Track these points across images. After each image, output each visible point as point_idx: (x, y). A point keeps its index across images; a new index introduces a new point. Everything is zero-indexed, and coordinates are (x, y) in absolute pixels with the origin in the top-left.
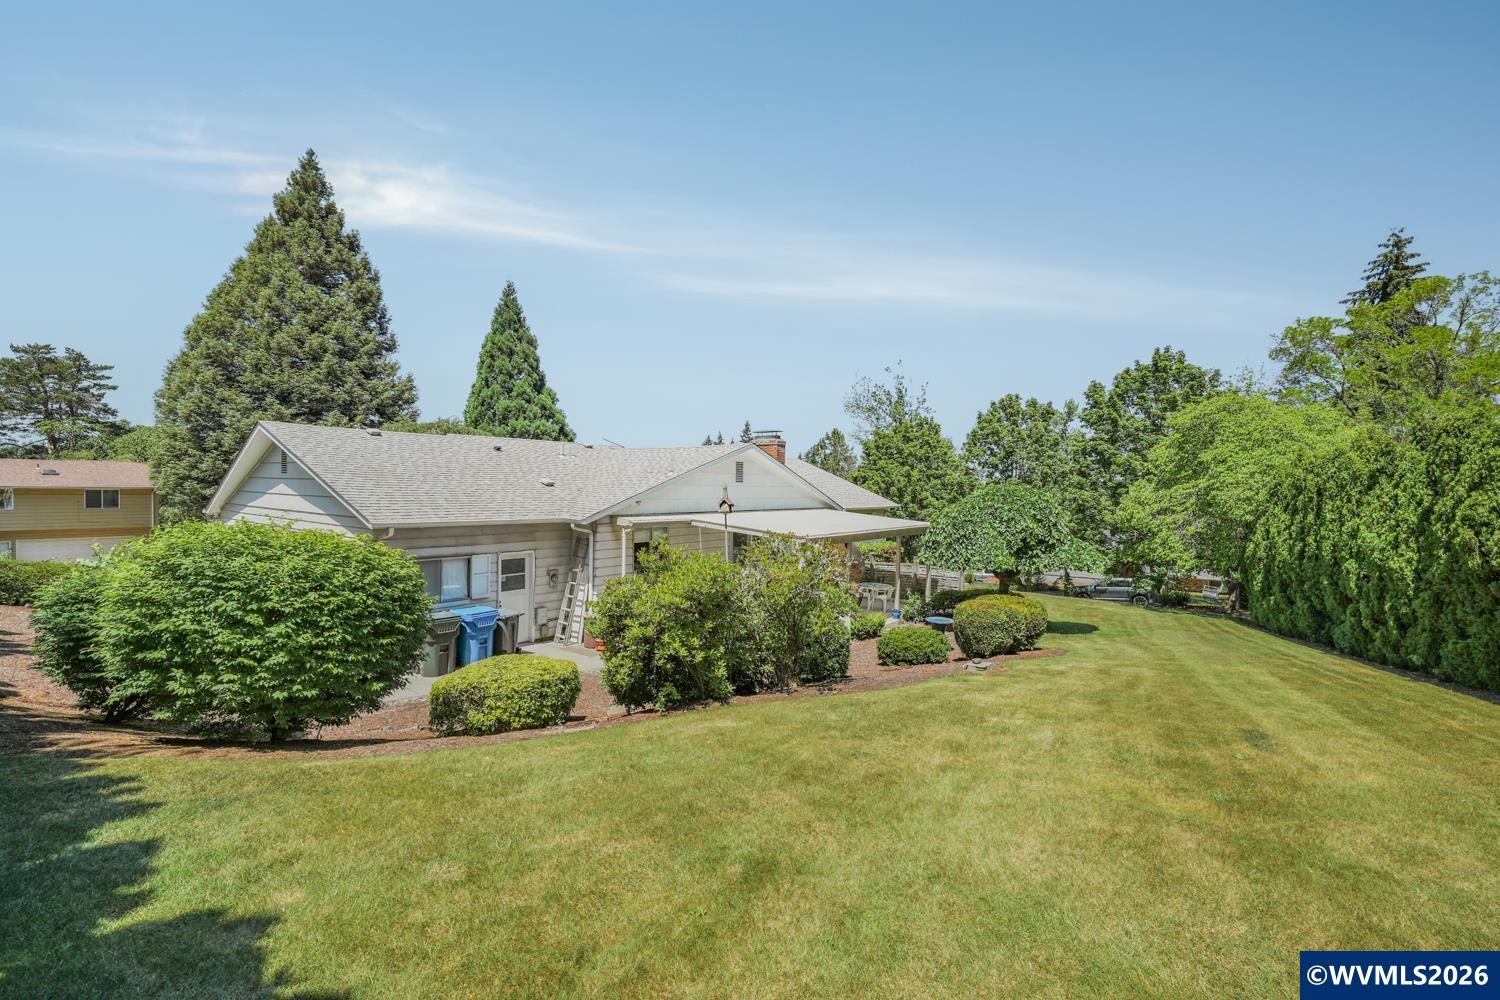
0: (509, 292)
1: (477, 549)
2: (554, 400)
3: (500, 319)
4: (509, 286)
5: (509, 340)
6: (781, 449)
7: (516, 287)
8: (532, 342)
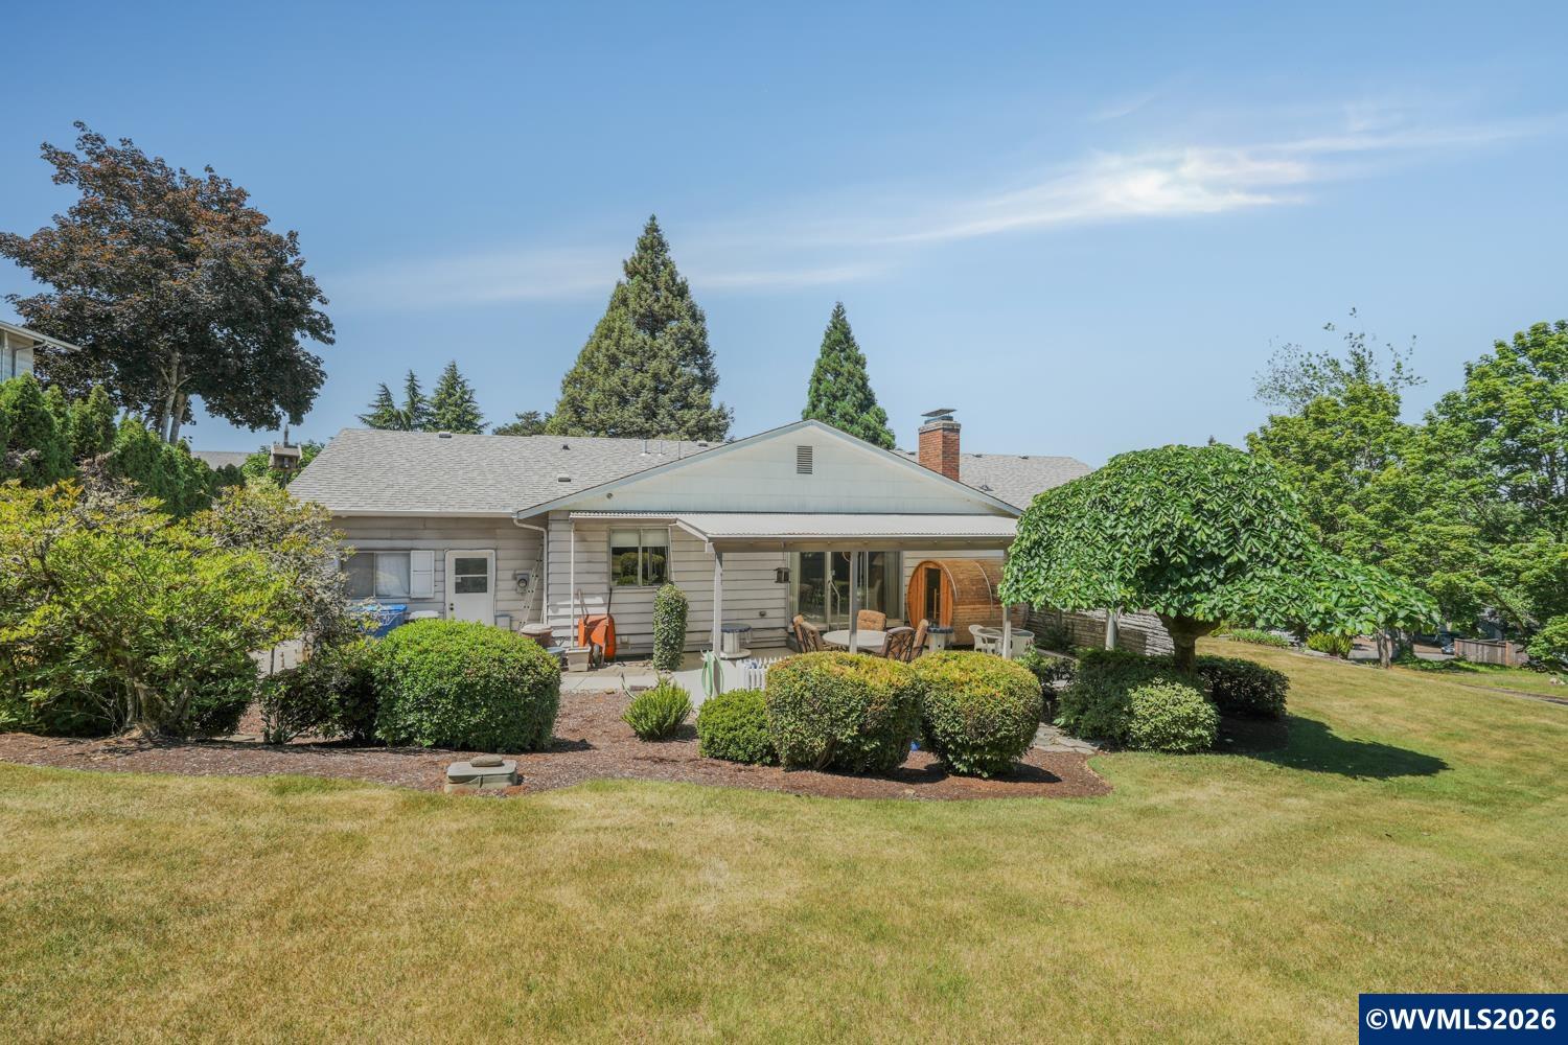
0: (839, 314)
1: (415, 543)
2: (883, 421)
3: (828, 341)
4: (838, 307)
5: (834, 362)
6: (951, 435)
7: (846, 307)
8: (859, 362)
